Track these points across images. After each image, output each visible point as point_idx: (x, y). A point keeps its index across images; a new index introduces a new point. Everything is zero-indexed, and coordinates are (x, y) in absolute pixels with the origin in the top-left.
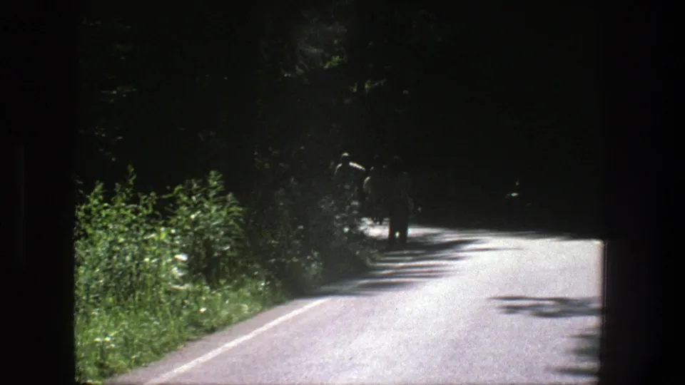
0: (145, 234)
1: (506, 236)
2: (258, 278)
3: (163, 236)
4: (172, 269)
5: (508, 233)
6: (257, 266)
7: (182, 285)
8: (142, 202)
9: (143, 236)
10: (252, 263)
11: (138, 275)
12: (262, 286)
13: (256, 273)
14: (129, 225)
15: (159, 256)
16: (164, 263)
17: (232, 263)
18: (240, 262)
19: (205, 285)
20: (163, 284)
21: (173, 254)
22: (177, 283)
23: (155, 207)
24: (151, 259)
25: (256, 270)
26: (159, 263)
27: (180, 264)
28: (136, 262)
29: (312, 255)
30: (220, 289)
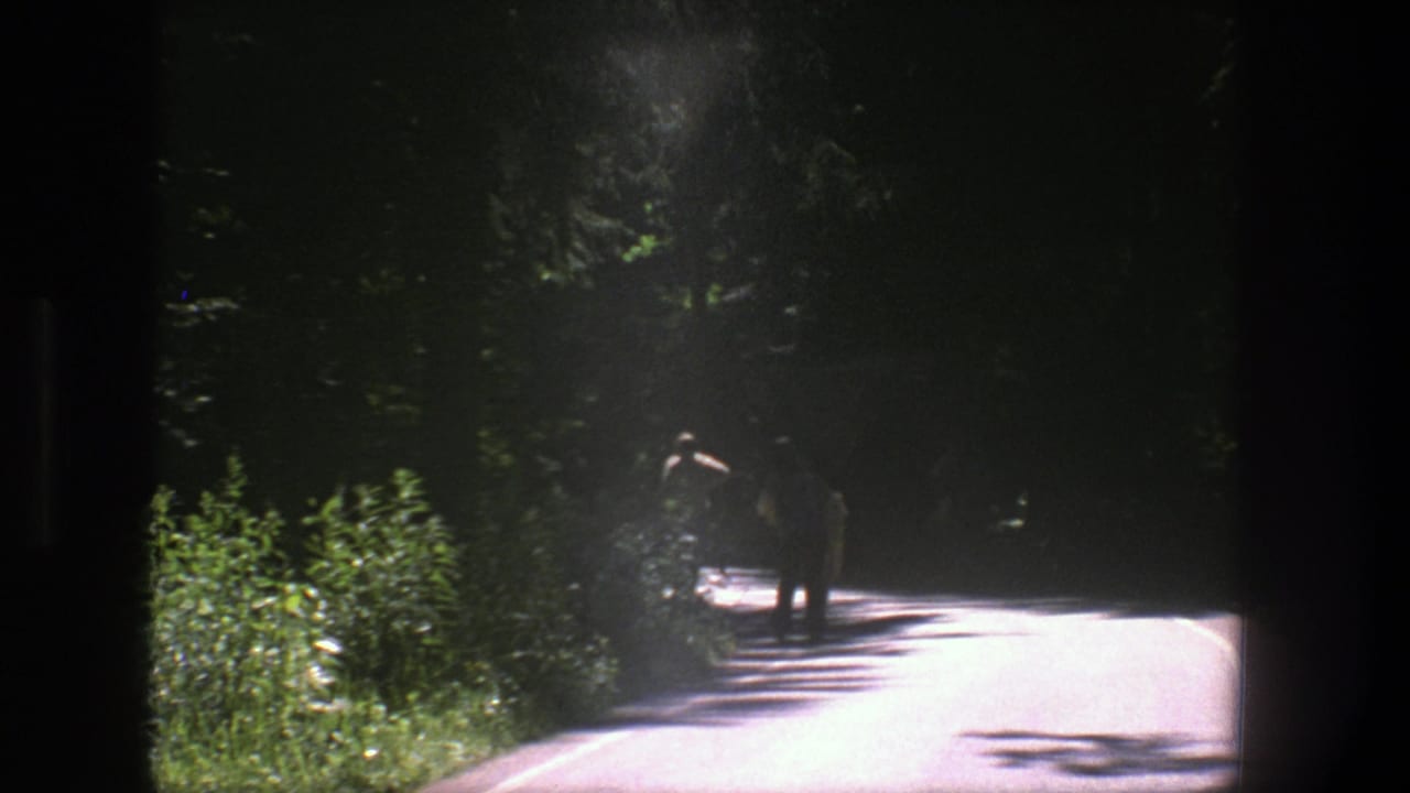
0: (254, 598)
1: (994, 607)
2: (485, 689)
3: (294, 604)
4: (307, 668)
5: (1000, 602)
6: (486, 666)
7: (329, 701)
8: (248, 531)
9: (250, 601)
10: (473, 657)
11: (238, 681)
12: (493, 706)
13: (481, 679)
14: (222, 579)
15: (282, 643)
16: (292, 656)
17: (433, 658)
18: (449, 657)
19: (377, 703)
20: (290, 699)
21: (310, 639)
22: (318, 697)
23: (277, 544)
24: (268, 647)
25: (480, 672)
26: (283, 655)
27: (324, 658)
28: (237, 653)
29: (596, 643)
30: (405, 712)
